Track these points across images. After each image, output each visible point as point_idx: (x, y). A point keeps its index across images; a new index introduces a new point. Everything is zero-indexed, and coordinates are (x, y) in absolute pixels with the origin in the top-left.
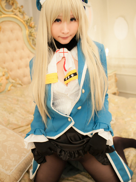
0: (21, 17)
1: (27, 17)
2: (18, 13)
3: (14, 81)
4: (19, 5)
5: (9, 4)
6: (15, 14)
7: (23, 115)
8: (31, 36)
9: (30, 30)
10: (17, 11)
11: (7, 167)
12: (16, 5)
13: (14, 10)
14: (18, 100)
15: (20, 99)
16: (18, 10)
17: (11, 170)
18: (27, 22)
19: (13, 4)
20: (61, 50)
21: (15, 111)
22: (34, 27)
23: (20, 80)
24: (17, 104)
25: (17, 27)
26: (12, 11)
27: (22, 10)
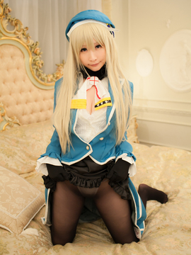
0: (25, 41)
1: (31, 42)
2: (21, 36)
3: (10, 119)
4: (23, 27)
5: (12, 25)
6: (18, 37)
7: (24, 160)
8: (35, 64)
9: (34, 58)
10: (20, 34)
11: (12, 211)
12: (20, 26)
13: (17, 32)
14: (17, 142)
15: (20, 140)
16: (22, 32)
17: (17, 214)
18: (31, 48)
19: (16, 24)
20: (93, 78)
21: (15, 154)
22: (39, 54)
23: (17, 118)
24: (17, 146)
25: (19, 52)
26: (15, 33)
27: (26, 33)
